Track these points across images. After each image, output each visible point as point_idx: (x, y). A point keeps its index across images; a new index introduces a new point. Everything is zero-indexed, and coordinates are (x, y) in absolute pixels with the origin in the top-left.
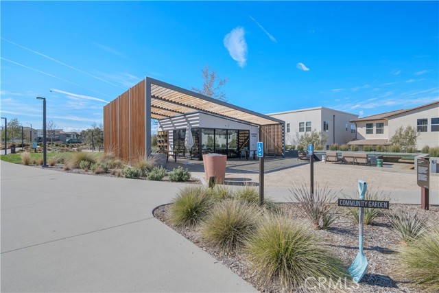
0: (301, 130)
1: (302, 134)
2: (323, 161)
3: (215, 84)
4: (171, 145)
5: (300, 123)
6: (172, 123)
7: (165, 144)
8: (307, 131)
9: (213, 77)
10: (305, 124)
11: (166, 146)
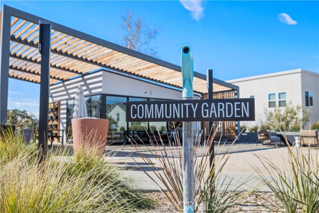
0: (271, 104)
1: (272, 109)
2: (297, 145)
3: (143, 38)
4: (63, 123)
5: (269, 95)
6: (66, 90)
7: (55, 123)
8: (280, 106)
9: (138, 27)
10: (277, 96)
11: (56, 126)
